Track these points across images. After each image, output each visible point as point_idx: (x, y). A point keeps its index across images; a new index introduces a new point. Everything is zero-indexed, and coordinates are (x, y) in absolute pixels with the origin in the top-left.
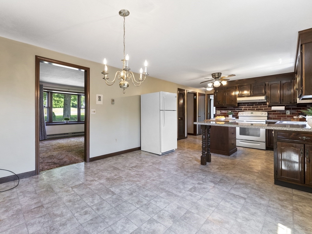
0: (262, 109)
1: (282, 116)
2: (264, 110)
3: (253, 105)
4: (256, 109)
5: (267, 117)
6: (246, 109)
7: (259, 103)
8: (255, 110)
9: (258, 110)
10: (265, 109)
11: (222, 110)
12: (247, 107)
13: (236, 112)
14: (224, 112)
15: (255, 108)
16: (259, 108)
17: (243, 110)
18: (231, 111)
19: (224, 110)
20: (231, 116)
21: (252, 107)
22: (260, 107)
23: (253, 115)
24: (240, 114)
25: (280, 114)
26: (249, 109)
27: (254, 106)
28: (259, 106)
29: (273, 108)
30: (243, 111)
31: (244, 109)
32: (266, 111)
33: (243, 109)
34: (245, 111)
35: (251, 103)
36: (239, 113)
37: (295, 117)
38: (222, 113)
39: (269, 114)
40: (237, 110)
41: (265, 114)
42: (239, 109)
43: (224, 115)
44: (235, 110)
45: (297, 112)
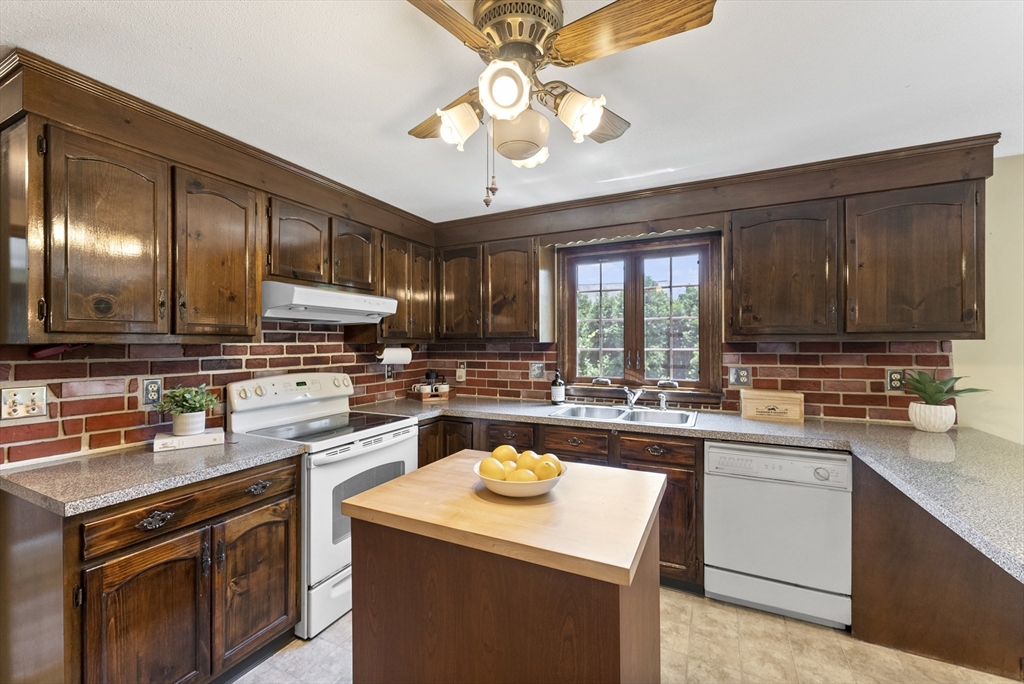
0: (324, 361)
2: (330, 365)
3: (292, 338)
4: (307, 361)
5: (347, 400)
6: (261, 364)
8: (302, 367)
9: (315, 364)
10: (335, 360)
11: (78, 372)
13: (204, 381)
14: (89, 388)
15: (302, 356)
16: (315, 355)
17: (244, 370)
18: (168, 384)
19: (96, 371)
20: (193, 422)
21: (290, 350)
22: (320, 349)
25: (372, 379)
26: (274, 363)
27: (326, 343)
28: (315, 344)
29: (388, 355)
30: (247, 377)
31: (249, 363)
32: (338, 370)
33: (244, 358)
34: (255, 376)
36: (232, 387)
37: (427, 389)
38: (65, 408)
39: (355, 381)
40: (206, 366)
41: (344, 385)
42: (220, 364)
43: (91, 425)
44: (194, 366)
45: (406, 367)
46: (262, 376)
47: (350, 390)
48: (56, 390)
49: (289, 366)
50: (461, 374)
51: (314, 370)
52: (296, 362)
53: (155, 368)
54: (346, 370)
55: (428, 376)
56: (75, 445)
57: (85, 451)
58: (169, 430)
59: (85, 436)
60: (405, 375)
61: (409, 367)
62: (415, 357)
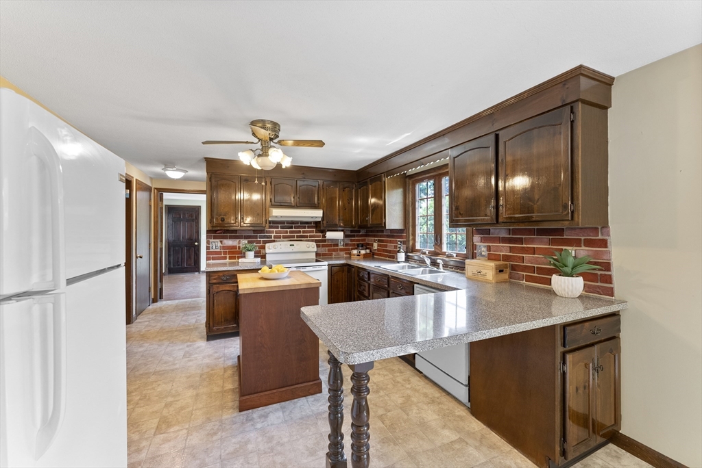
0: (306, 237)
1: (334, 250)
2: (309, 238)
3: (292, 228)
4: (297, 237)
5: (315, 254)
6: (279, 237)
7: (302, 223)
8: (296, 239)
9: (301, 238)
10: (311, 236)
11: (226, 238)
12: (280, 232)
13: (259, 242)
14: (229, 242)
15: (296, 235)
16: (302, 234)
17: (273, 239)
18: (249, 242)
19: (231, 238)
20: (251, 254)
21: (290, 232)
22: (304, 232)
23: (294, 250)
24: (270, 248)
25: (330, 245)
26: (284, 237)
27: (307, 229)
28: (301, 230)
29: (329, 235)
30: (274, 241)
31: (275, 237)
32: (312, 241)
33: (273, 235)
34: (277, 241)
35: (288, 222)
36: (267, 245)
37: (355, 252)
38: (224, 247)
39: (318, 246)
40: (261, 237)
41: (312, 247)
42: (265, 237)
43: (230, 253)
44: (256, 237)
45: (351, 241)
46: (279, 241)
47: (315, 249)
48: (221, 242)
49: (290, 238)
50: (375, 246)
51: (301, 240)
52: (294, 237)
53: (246, 237)
54: (316, 241)
55: (358, 245)
56: (225, 258)
57: (228, 260)
58: (244, 257)
59: (228, 256)
60: (351, 245)
61: (354, 241)
62: (357, 236)
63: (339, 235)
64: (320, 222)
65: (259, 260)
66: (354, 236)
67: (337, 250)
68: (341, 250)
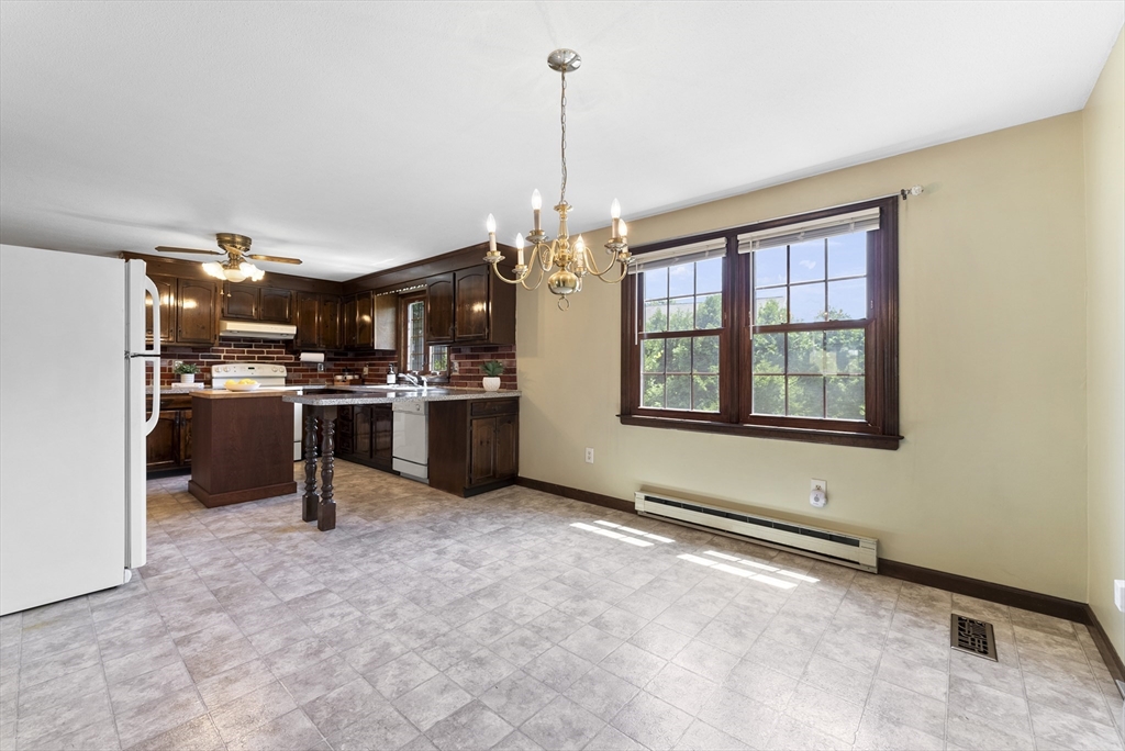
0: (273, 358)
1: (311, 376)
3: (251, 346)
4: (259, 358)
5: (284, 378)
6: (233, 358)
7: (266, 341)
8: (256, 361)
9: (263, 360)
10: (278, 358)
12: (234, 352)
13: (202, 363)
15: (256, 355)
16: (265, 355)
17: (222, 360)
18: (185, 363)
20: (189, 378)
21: (248, 352)
22: (268, 353)
23: (255, 375)
24: (217, 371)
25: (307, 370)
26: (239, 358)
27: (273, 349)
28: (265, 350)
29: (305, 357)
30: (224, 363)
31: (225, 357)
32: (280, 364)
33: (222, 355)
34: (228, 363)
35: (245, 339)
36: (214, 367)
37: (339, 377)
39: (288, 371)
40: (203, 357)
41: (281, 371)
42: (209, 357)
44: (197, 357)
45: (335, 365)
46: (232, 363)
47: (285, 374)
49: (249, 360)
50: (366, 370)
51: (264, 363)
52: (254, 358)
53: (180, 357)
54: (286, 364)
55: (344, 371)
58: (179, 381)
60: (334, 371)
61: (339, 365)
62: (343, 360)
63: (319, 357)
64: (292, 340)
65: (202, 385)
66: (339, 360)
67: (316, 376)
68: (321, 376)
